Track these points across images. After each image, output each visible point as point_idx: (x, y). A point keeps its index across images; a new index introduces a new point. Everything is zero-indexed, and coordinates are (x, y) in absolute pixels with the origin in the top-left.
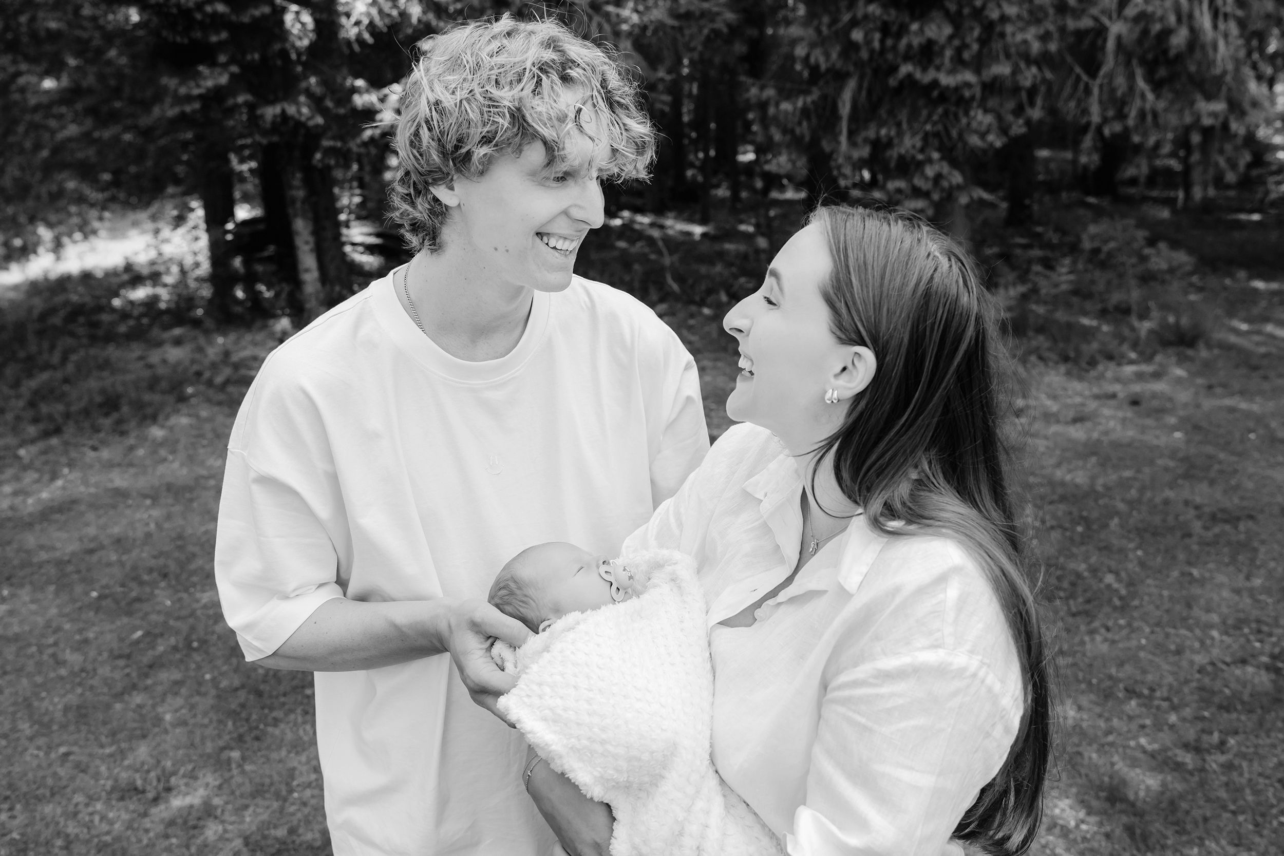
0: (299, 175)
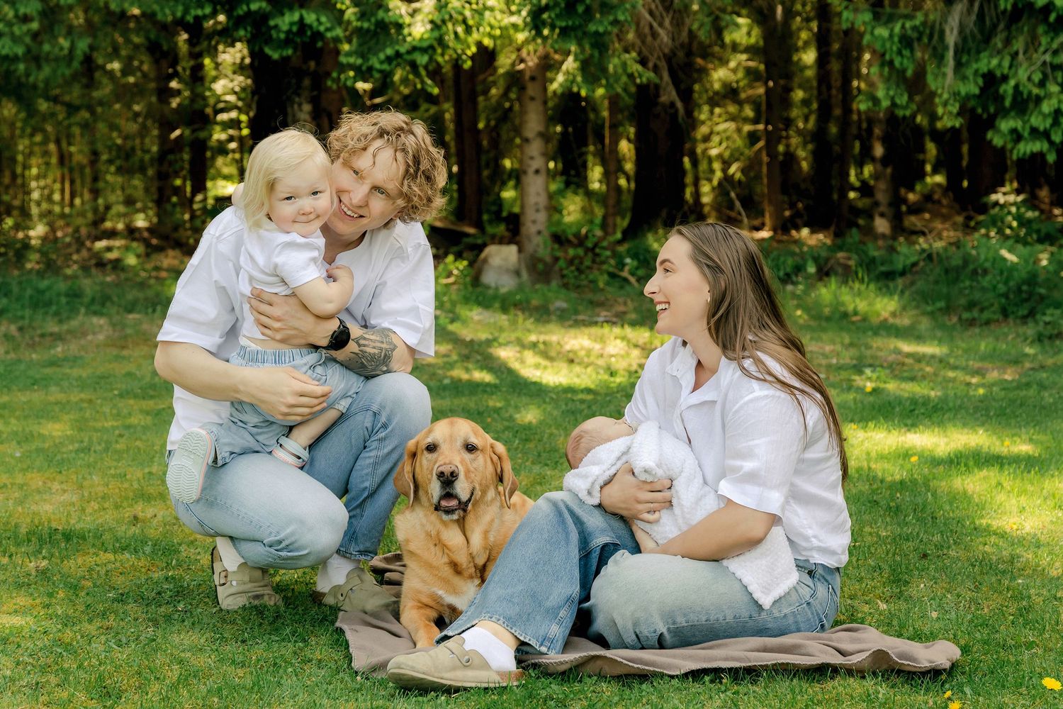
0: (307, 107)
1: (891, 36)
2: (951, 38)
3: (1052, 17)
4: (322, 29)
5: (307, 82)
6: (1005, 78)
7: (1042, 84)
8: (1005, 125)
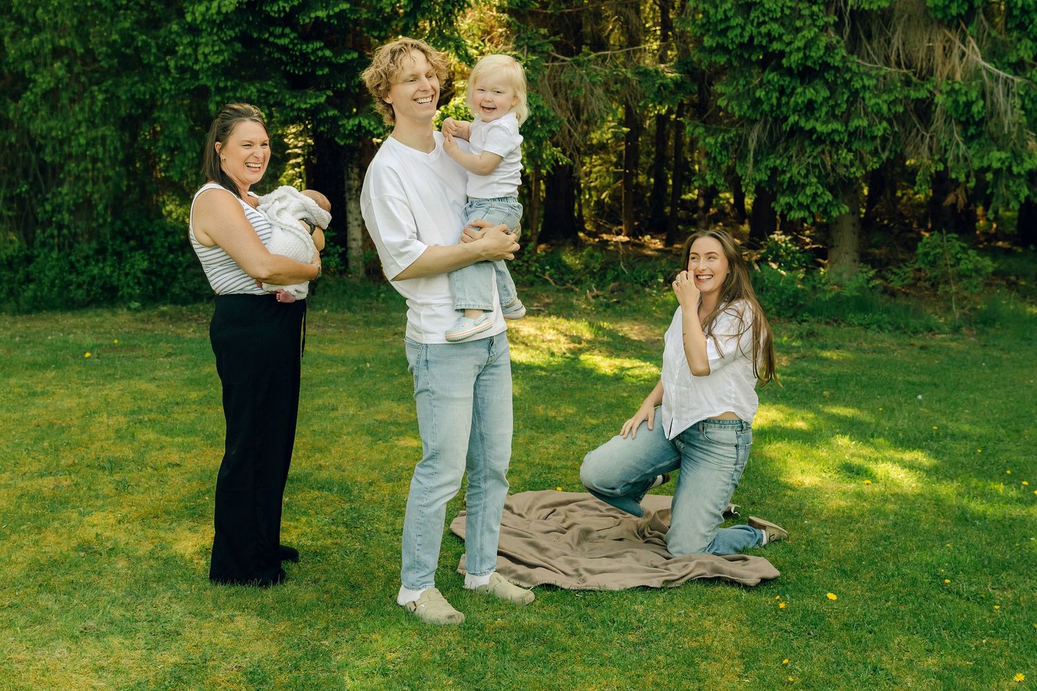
1: (716, 143)
2: (752, 146)
3: (814, 137)
4: (371, 129)
5: (356, 155)
6: (784, 172)
7: (806, 176)
8: (783, 200)
